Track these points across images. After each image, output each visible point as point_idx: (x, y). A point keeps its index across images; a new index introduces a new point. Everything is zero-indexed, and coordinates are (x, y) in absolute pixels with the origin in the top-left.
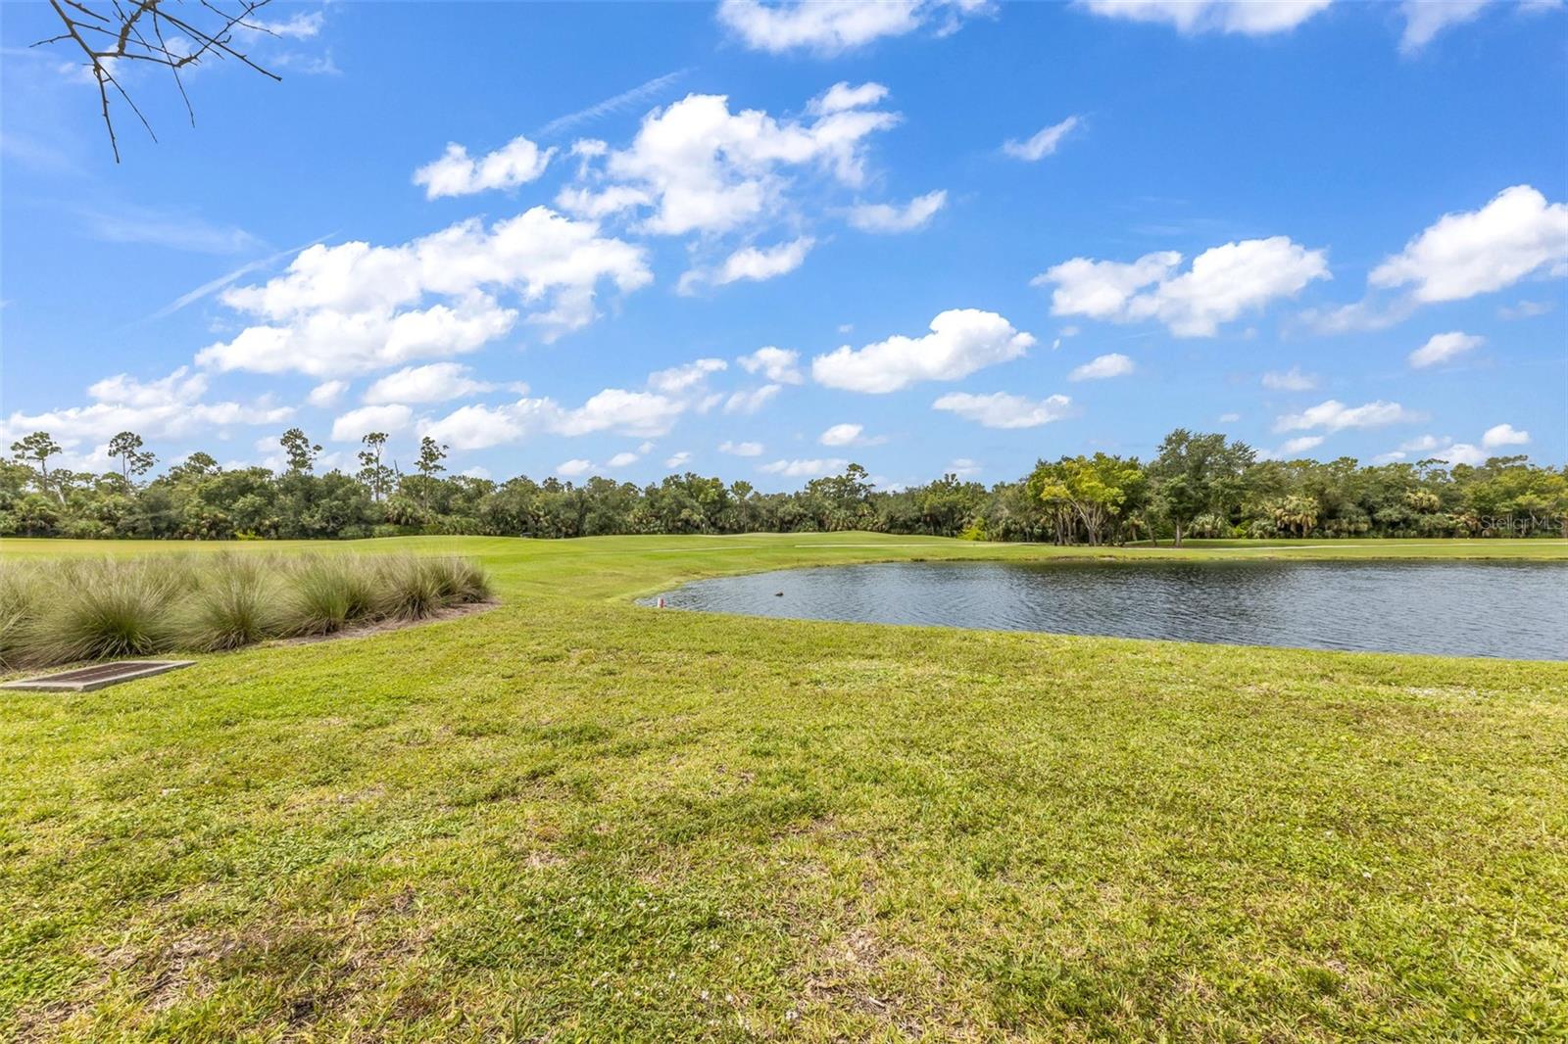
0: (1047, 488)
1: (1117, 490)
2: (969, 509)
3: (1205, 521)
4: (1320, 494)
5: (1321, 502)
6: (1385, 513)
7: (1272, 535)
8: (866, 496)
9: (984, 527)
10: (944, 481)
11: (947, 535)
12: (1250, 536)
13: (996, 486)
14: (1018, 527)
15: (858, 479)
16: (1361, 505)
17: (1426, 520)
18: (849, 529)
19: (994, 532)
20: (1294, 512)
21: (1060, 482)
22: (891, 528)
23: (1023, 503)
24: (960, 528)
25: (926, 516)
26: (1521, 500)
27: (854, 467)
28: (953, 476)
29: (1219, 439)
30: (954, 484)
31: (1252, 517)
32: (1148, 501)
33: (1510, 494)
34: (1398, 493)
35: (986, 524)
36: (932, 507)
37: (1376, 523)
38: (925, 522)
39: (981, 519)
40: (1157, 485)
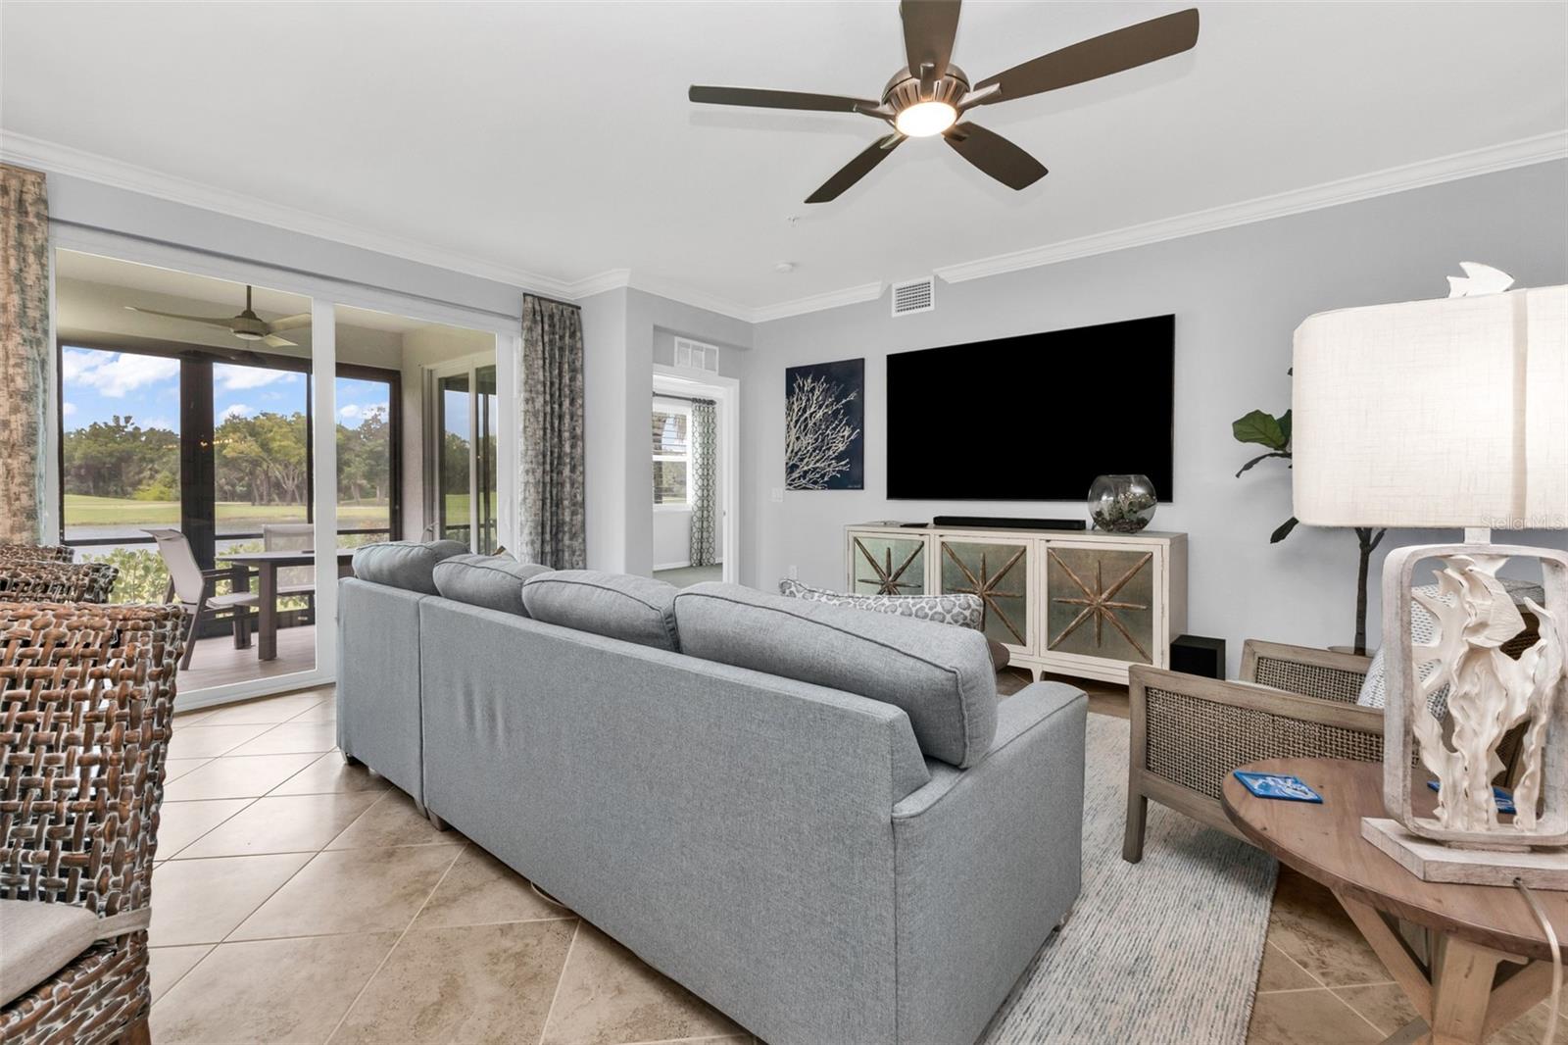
2: (151, 461)
10: (111, 424)
11: (116, 493)
21: (249, 438)
24: (136, 486)
28: (128, 419)
30: (130, 429)
39: (168, 474)
40: (358, 448)
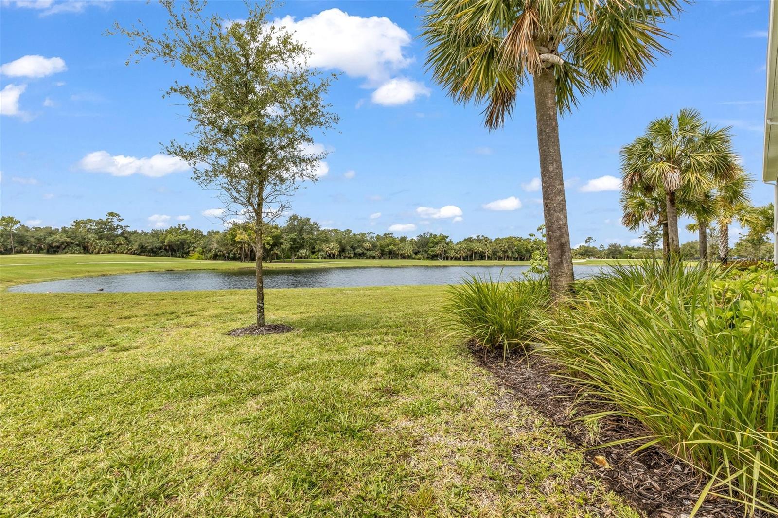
0: (238, 235)
1: (269, 238)
2: (193, 243)
3: (303, 252)
4: (340, 243)
5: (340, 246)
6: (359, 250)
7: (325, 258)
8: (122, 234)
9: (202, 253)
10: (177, 227)
11: (180, 257)
12: (318, 258)
13: (209, 232)
14: (222, 253)
15: (116, 223)
16: (351, 247)
17: (368, 253)
18: (110, 252)
19: (209, 255)
20: (332, 249)
21: (244, 233)
22: (141, 252)
23: (225, 242)
24: (187, 253)
25: (166, 246)
26: (390, 247)
27: (111, 214)
28: (184, 225)
29: (308, 220)
30: (184, 229)
31: (319, 251)
32: (282, 243)
33: (388, 246)
34: (361, 244)
35: (203, 251)
36: (170, 242)
37: (355, 254)
38: (165, 249)
39: (201, 249)
40: (285, 237)
